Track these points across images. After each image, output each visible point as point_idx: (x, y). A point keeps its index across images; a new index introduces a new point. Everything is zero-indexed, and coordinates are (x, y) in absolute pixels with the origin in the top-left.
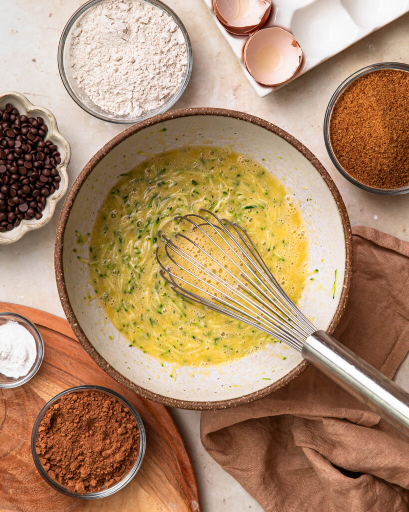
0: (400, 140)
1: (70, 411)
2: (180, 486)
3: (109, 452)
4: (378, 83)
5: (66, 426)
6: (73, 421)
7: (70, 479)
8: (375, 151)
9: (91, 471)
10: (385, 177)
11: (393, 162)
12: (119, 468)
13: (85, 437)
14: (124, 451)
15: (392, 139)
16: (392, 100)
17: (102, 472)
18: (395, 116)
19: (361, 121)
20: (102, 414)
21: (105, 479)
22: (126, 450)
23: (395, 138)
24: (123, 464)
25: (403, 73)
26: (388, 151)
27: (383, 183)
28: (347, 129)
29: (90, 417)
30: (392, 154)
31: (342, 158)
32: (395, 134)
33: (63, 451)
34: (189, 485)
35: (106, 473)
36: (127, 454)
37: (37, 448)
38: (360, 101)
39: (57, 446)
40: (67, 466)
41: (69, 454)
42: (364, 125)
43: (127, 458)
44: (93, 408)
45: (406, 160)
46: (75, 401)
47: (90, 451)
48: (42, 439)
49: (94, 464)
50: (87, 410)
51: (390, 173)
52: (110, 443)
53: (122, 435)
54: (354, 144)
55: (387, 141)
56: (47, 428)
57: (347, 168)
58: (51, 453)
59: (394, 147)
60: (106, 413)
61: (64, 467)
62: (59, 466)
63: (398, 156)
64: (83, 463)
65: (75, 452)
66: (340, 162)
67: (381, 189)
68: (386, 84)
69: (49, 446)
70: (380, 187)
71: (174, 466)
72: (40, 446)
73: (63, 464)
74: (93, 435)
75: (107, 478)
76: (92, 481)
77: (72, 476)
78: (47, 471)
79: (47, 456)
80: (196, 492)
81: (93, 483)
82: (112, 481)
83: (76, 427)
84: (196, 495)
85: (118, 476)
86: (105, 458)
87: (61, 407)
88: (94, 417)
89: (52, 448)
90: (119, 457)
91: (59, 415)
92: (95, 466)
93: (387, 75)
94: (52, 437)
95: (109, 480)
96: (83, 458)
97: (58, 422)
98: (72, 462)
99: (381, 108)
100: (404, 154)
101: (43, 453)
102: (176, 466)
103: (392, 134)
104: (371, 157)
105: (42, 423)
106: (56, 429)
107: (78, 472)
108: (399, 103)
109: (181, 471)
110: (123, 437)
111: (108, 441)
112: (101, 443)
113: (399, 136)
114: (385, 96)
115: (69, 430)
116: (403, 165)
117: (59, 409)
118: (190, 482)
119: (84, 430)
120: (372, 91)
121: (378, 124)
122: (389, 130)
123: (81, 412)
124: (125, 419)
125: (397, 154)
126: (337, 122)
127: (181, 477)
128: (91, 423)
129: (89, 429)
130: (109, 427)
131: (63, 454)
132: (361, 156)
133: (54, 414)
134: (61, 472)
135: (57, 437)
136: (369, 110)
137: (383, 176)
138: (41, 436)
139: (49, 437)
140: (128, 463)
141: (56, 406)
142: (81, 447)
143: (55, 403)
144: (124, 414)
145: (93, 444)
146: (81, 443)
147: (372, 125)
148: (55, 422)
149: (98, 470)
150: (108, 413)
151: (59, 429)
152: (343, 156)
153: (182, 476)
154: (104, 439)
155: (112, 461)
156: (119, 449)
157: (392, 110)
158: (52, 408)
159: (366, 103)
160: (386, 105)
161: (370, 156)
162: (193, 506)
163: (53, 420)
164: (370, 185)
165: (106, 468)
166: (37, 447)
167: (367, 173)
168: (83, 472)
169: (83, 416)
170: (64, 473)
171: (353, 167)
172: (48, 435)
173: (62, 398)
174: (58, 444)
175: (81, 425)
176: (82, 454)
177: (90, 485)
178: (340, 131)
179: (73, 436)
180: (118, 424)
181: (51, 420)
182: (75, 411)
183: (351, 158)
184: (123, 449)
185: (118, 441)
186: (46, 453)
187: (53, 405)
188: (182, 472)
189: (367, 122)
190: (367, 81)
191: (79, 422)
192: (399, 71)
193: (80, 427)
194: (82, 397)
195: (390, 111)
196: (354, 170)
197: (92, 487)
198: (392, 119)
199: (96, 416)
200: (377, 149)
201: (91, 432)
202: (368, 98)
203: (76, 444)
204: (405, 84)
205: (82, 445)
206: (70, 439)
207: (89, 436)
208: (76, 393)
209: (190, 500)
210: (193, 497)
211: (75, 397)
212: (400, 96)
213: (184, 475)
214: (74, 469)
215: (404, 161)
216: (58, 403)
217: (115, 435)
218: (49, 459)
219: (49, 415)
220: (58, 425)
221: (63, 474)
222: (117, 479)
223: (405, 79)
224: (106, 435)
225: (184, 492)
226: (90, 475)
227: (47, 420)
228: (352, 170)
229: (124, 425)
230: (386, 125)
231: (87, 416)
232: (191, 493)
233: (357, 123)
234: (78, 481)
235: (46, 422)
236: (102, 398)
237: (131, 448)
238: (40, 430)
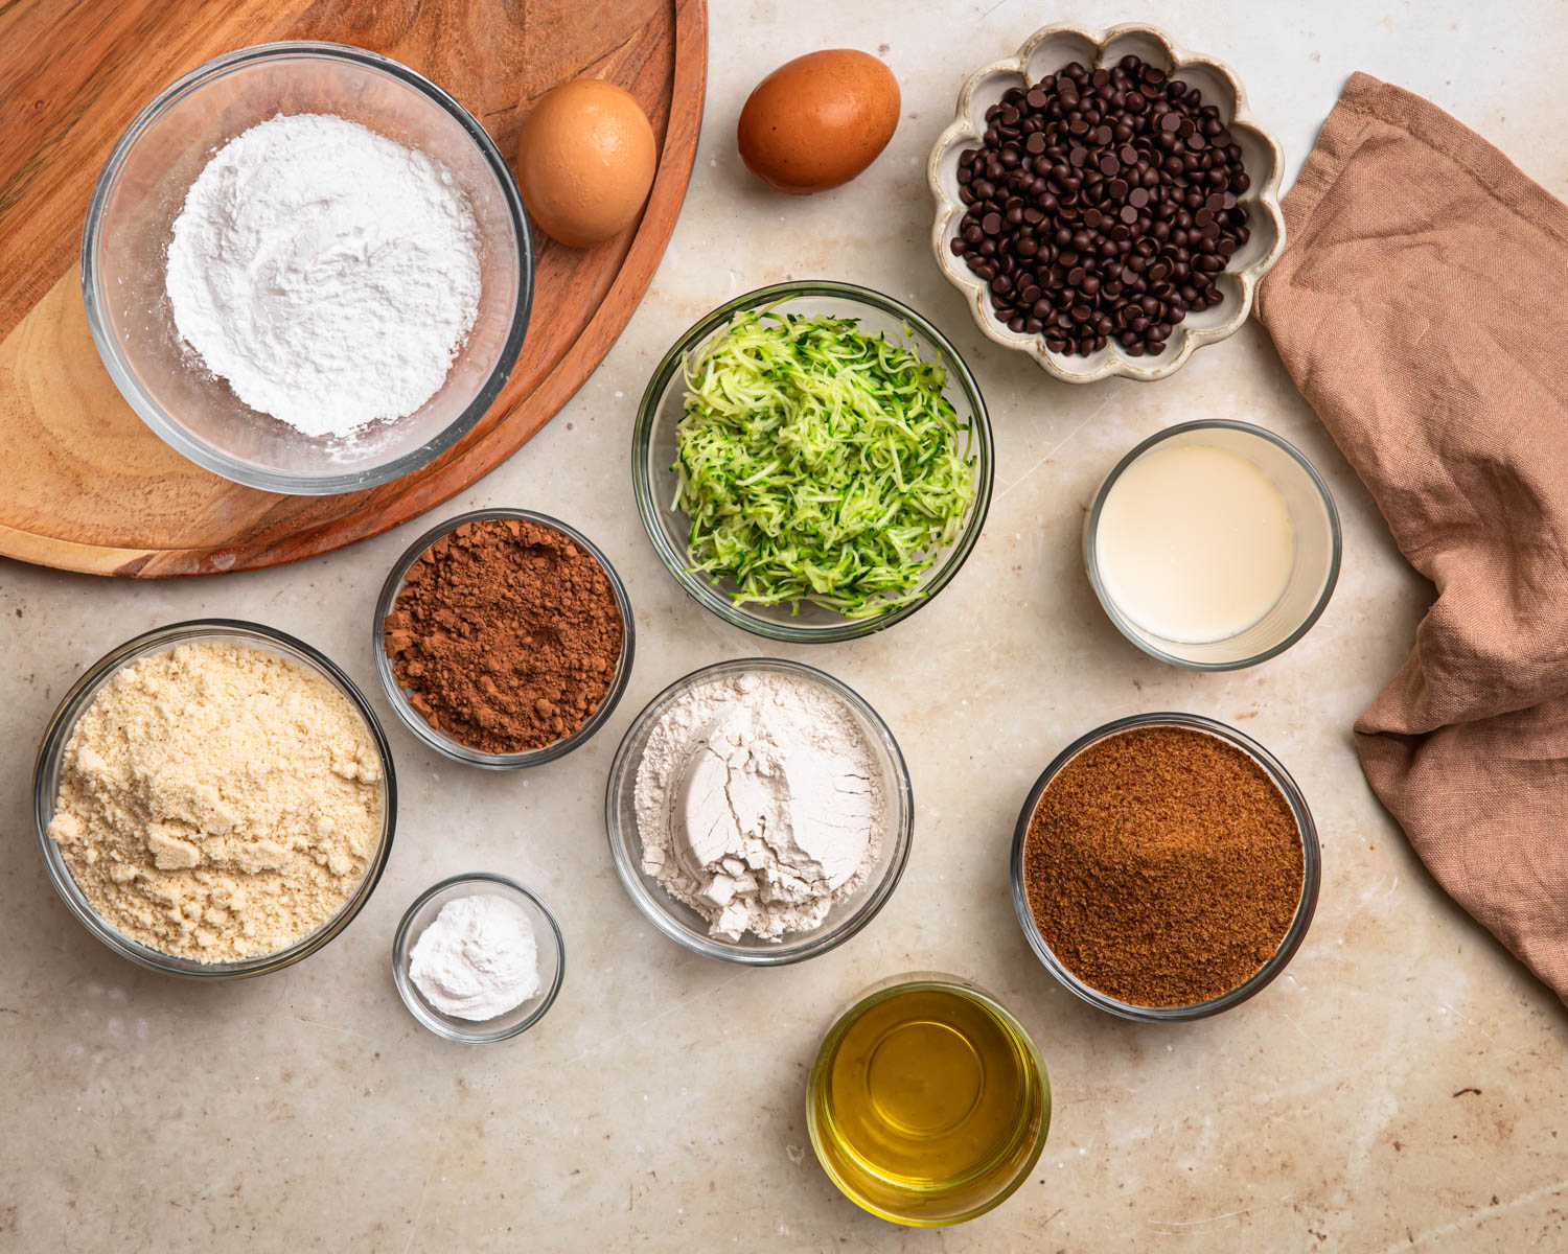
0: (1138, 882)
1: (568, 585)
2: (269, 528)
3: (492, 689)
4: (1275, 865)
5: (532, 581)
6: (544, 595)
7: (414, 615)
8: (1126, 820)
9: (442, 658)
10: (1058, 831)
11: (1090, 856)
12: (458, 718)
13: (513, 629)
14: (500, 724)
15: (1145, 864)
16: (1230, 886)
17: (444, 683)
18: (1194, 885)
19: (1200, 805)
20: (574, 656)
21: (428, 693)
22: (502, 726)
23: (1145, 873)
24: (471, 726)
25: (1284, 926)
26: (1119, 848)
27: (1043, 825)
28: (1189, 770)
29: (561, 631)
30: (1110, 857)
31: (1123, 744)
32: (1152, 874)
33: (473, 586)
34: (271, 547)
35: (444, 693)
36: (496, 731)
37: (468, 525)
38: (1244, 815)
39: (483, 571)
40: (443, 602)
41: (471, 602)
42: (1190, 810)
43: (485, 733)
44: (584, 633)
45: (1087, 887)
46: (591, 591)
47: (487, 648)
48: (491, 533)
49: (458, 662)
50: (575, 621)
51: (1065, 845)
52: (511, 688)
53: (536, 711)
54: (1150, 779)
55: (1141, 853)
56: (519, 539)
57: (1096, 749)
58: (464, 559)
59: (1125, 866)
60: (577, 665)
61: (439, 596)
62: (436, 582)
63: (1101, 870)
64: (454, 636)
65: (477, 614)
66: (1115, 737)
67: (1032, 818)
68: (1271, 881)
69: (478, 551)
70: (1036, 817)
71: (315, 514)
72: (474, 533)
73: (446, 593)
74: (522, 645)
75: (431, 696)
76: (418, 665)
77: (422, 617)
78: (421, 560)
79: (455, 553)
80: (254, 563)
81: (416, 668)
82: (428, 709)
83: (533, 604)
84: (247, 565)
85: (442, 720)
86: (476, 684)
87: (572, 562)
88: (562, 639)
89: (476, 559)
90: (486, 714)
91: (553, 561)
92: (454, 666)
93: (1290, 889)
94: (499, 555)
95: (426, 701)
96: (467, 634)
97: (535, 561)
98: (453, 612)
99: (1220, 855)
100: (1102, 886)
101: (461, 542)
102: (316, 519)
103: (1156, 867)
104: (1113, 810)
105: (527, 525)
106: (518, 560)
107: (434, 629)
108: (1221, 899)
109: (303, 529)
110: (532, 715)
111: (515, 682)
112: (508, 666)
113: (1147, 882)
114: (1243, 872)
115: (523, 591)
116: (1077, 878)
117: (565, 558)
118: (279, 551)
119: (530, 624)
120: (1263, 845)
121: (1186, 840)
122: (1167, 861)
123: (570, 609)
124: (572, 711)
125: (1106, 869)
126: (1209, 752)
127: (292, 528)
128: (549, 636)
129: (535, 634)
130: (548, 678)
131: (467, 587)
132: (1118, 788)
133: (554, 549)
134: (426, 590)
135: (501, 567)
136: (1221, 829)
137: (1062, 828)
138: (498, 530)
139: (497, 548)
140: (475, 737)
141: (571, 551)
142: (490, 624)
143: (577, 546)
144: (583, 705)
145: (502, 649)
146: (500, 624)
147: (1186, 827)
148: (534, 554)
149: (446, 673)
150: (580, 669)
151: (520, 566)
152: (1127, 749)
153: (293, 532)
154: (517, 672)
155: (474, 700)
156: (504, 711)
157: (1210, 881)
158: (566, 541)
159: (1238, 826)
160: (1223, 870)
161: (1115, 806)
162: (222, 558)
163: (539, 549)
164: (1046, 794)
165: (454, 690)
166: (473, 525)
167: (1076, 794)
168: (435, 641)
169: (561, 614)
170: (425, 598)
171: (1095, 765)
172: (501, 545)
173: (592, 560)
174: (487, 571)
175: (539, 615)
176: (475, 629)
177: (408, 661)
178: (1185, 752)
179: (512, 601)
180: (559, 696)
181: (538, 544)
182: (569, 594)
183: (1119, 765)
184: (506, 720)
185: (521, 704)
186: (461, 548)
187: (572, 541)
188: (303, 533)
189: (1195, 817)
190: (1285, 841)
191: (544, 607)
192: (1290, 919)
193: (534, 614)
194: (605, 604)
195: (1209, 877)
196: (1088, 766)
197: (406, 668)
198: (1190, 876)
199: (567, 644)
200: (1129, 825)
201: (529, 640)
202: (1247, 832)
203: (495, 613)
204: (1260, 925)
205: (496, 627)
206: (504, 597)
207: (517, 637)
208: (609, 589)
209: (237, 550)
210: (245, 556)
211: (600, 588)
212: (1236, 907)
213: (295, 536)
214: (438, 619)
215: (1084, 882)
216: (579, 552)
217: (532, 695)
218: (449, 557)
219: (549, 539)
220: (528, 563)
221: (422, 595)
222: (434, 720)
223: (1272, 928)
224: (528, 675)
225: (256, 536)
226: (433, 657)
227: (536, 537)
228: (1091, 762)
229: (558, 711)
230: (1180, 859)
231: (563, 626)
232: (253, 552)
233: (1197, 794)
234: (412, 633)
235: (531, 534)
236: (609, 648)
237: (509, 738)
238: (510, 524)
